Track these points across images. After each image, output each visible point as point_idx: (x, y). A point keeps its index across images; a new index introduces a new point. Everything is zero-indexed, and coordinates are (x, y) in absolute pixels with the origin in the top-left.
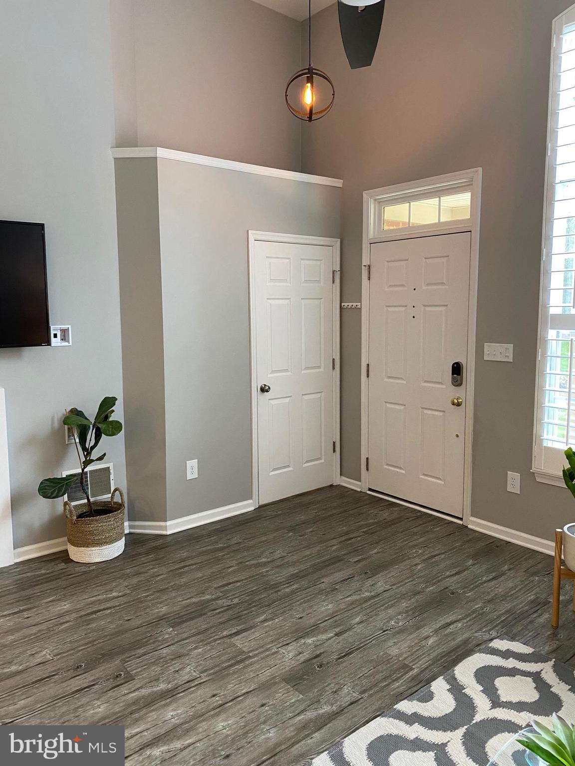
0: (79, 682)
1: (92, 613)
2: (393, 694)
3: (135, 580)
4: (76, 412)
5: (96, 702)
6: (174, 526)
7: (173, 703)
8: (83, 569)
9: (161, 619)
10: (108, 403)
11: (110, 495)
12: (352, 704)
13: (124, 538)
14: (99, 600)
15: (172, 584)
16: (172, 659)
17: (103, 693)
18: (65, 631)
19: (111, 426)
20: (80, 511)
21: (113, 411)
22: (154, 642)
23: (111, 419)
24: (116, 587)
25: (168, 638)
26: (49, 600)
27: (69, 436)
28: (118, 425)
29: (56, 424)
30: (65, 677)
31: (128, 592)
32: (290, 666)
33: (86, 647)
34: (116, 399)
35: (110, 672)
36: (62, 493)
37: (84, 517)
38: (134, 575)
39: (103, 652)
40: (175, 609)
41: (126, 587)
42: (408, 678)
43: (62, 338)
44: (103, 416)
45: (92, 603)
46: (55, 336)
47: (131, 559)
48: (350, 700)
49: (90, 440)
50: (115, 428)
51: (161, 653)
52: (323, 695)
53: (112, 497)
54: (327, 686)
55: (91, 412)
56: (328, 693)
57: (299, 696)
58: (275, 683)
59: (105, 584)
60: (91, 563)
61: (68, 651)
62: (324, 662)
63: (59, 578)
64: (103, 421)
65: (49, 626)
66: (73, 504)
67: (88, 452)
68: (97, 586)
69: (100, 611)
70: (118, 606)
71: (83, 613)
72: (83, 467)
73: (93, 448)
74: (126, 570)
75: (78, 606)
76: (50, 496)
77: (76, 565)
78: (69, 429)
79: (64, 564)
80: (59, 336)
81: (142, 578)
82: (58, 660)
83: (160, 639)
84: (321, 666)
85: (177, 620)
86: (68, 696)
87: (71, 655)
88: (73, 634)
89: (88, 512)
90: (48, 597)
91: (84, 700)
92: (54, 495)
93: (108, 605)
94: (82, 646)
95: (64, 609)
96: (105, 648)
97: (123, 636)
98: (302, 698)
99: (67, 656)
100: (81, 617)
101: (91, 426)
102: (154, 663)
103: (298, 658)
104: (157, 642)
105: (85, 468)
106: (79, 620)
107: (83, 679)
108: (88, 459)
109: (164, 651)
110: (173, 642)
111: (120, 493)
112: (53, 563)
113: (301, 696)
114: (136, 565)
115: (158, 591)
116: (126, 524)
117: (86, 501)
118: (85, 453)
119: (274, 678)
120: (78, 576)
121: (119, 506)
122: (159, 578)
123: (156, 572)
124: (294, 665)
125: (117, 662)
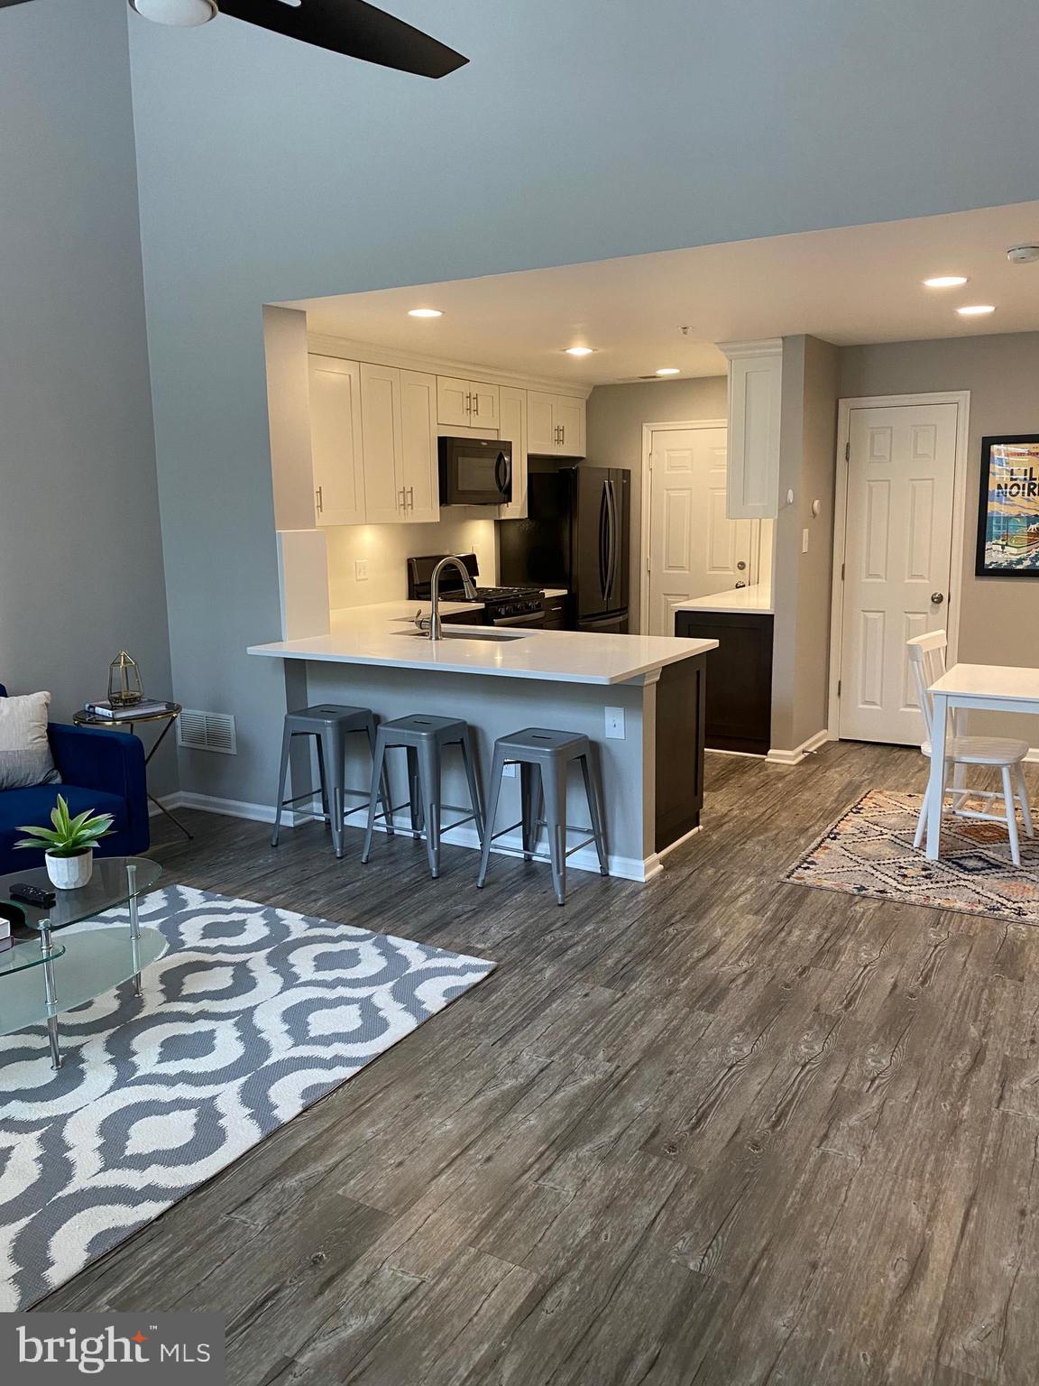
2: (168, 1234)
12: (248, 1200)
32: (380, 1245)
42: (127, 1278)
48: (250, 1206)
52: (301, 1203)
54: (297, 1221)
56: (293, 1209)
57: (344, 1192)
58: (396, 1204)
62: (310, 1272)
84: (315, 1262)
98: (339, 1189)
103: (369, 1269)
113: (340, 1192)
119: (403, 1212)
124: (371, 1249)
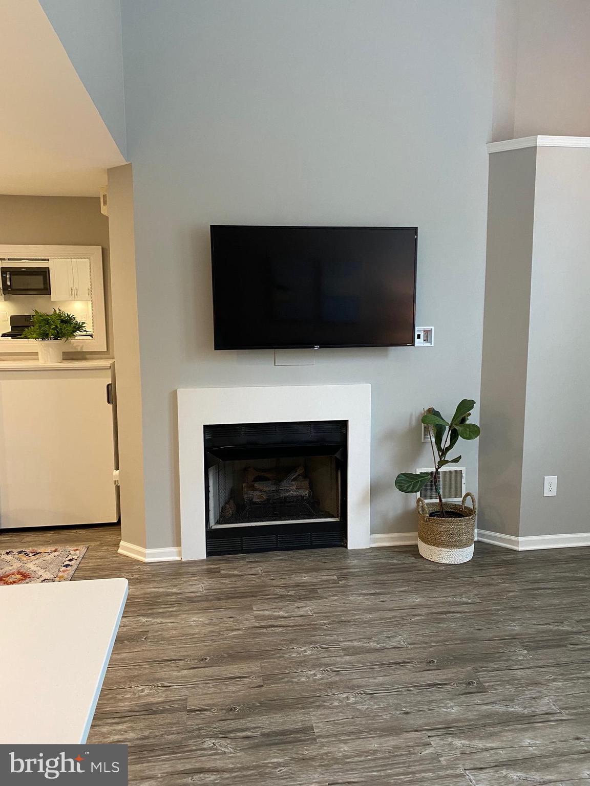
0: (432, 677)
1: (441, 613)
3: (485, 591)
4: (432, 412)
5: (449, 702)
6: (526, 543)
7: (530, 731)
8: (433, 567)
9: (514, 637)
10: (465, 406)
11: (461, 499)
13: (473, 545)
14: (449, 602)
15: (525, 604)
16: (529, 684)
17: (456, 695)
18: (418, 622)
19: (468, 430)
20: (431, 510)
21: (470, 414)
22: (507, 660)
23: (468, 422)
24: (466, 593)
25: (521, 660)
26: (402, 589)
27: (425, 435)
28: (476, 429)
29: (414, 422)
30: (419, 667)
31: (478, 600)
33: (438, 644)
34: (475, 403)
35: (462, 677)
36: (416, 489)
37: (434, 516)
38: (484, 585)
39: (454, 654)
40: (529, 631)
41: (476, 595)
43: (425, 338)
44: (460, 419)
45: (443, 603)
46: (419, 337)
47: (480, 568)
49: (446, 441)
50: (473, 432)
51: (515, 674)
53: (463, 501)
55: (448, 413)
59: (454, 587)
60: (440, 563)
61: (420, 644)
63: (410, 571)
64: (460, 424)
65: (403, 615)
66: (427, 501)
67: (443, 452)
68: (446, 588)
69: (450, 612)
70: (468, 613)
71: (434, 611)
72: (437, 467)
73: (448, 449)
74: (475, 578)
75: (429, 603)
76: (406, 490)
77: (425, 561)
78: (425, 427)
79: (414, 558)
80: (422, 337)
81: (492, 589)
82: (412, 649)
83: (514, 658)
85: (534, 644)
86: (422, 687)
87: (424, 648)
88: (425, 628)
89: (439, 512)
90: (401, 586)
91: (437, 696)
92: (409, 490)
93: (458, 609)
94: (434, 642)
95: (415, 601)
96: (458, 652)
97: (474, 644)
99: (420, 647)
100: (432, 613)
101: (447, 428)
102: (508, 682)
104: (511, 661)
105: (439, 468)
106: (430, 616)
107: (436, 675)
108: (443, 459)
109: (519, 673)
110: (528, 666)
111: (472, 499)
112: (404, 556)
114: (485, 575)
115: (510, 608)
116: (476, 531)
117: (437, 501)
118: (440, 453)
120: (428, 573)
121: (470, 512)
122: (511, 594)
123: (507, 587)
125: (469, 669)
